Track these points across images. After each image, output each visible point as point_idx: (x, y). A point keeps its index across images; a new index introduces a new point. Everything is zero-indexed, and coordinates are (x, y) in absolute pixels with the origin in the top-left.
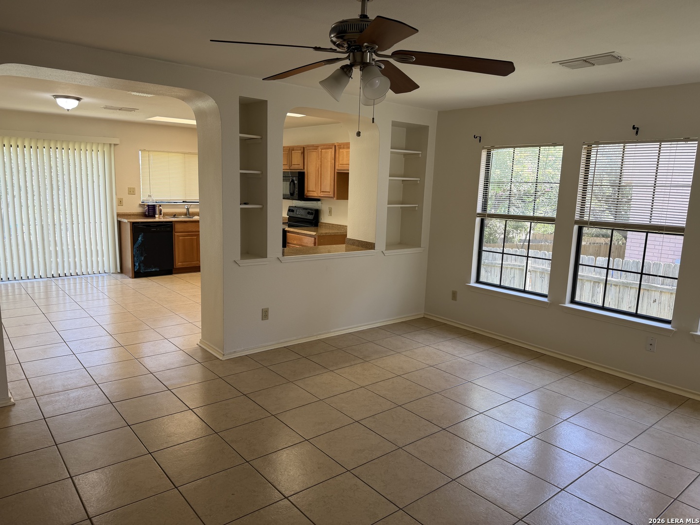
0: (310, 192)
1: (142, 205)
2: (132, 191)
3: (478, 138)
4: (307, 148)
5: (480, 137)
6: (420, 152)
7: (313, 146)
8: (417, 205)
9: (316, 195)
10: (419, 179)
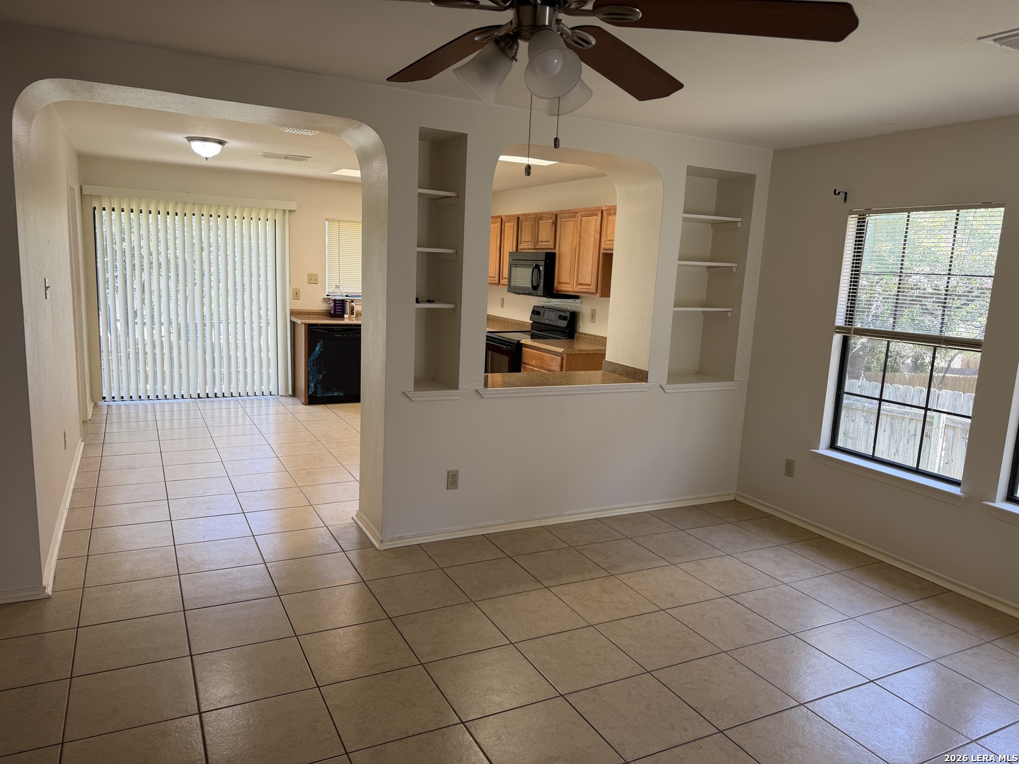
0: (563, 285)
1: (326, 300)
2: (313, 280)
3: (842, 195)
4: (562, 215)
5: (846, 193)
6: (740, 220)
7: (570, 211)
8: (730, 309)
9: (570, 289)
10: (736, 265)
